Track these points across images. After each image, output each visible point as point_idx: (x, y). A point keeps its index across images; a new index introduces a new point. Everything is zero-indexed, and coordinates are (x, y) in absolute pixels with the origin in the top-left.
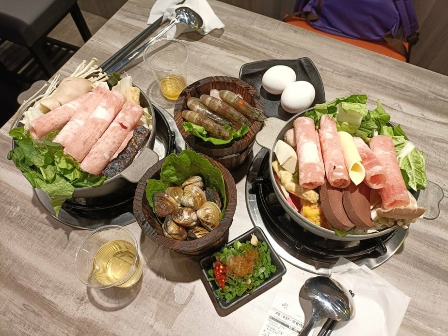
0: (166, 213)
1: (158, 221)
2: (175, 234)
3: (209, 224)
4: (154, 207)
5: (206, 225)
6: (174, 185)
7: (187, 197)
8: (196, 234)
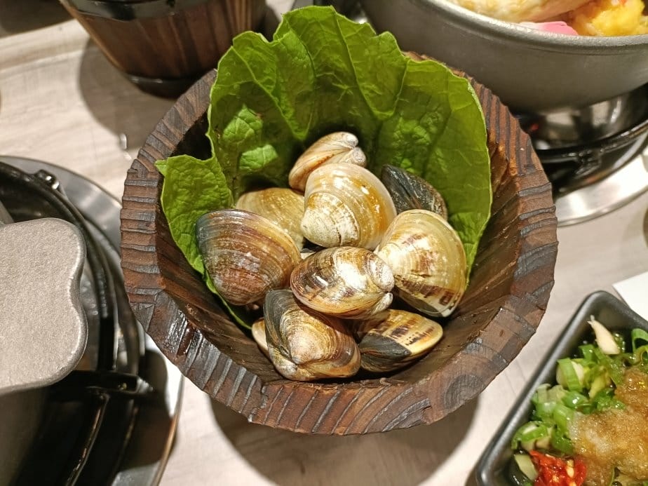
0: (259, 285)
1: (232, 319)
2: (324, 360)
3: (430, 291)
4: (211, 271)
5: (421, 297)
6: (258, 182)
7: (326, 210)
8: (403, 340)
